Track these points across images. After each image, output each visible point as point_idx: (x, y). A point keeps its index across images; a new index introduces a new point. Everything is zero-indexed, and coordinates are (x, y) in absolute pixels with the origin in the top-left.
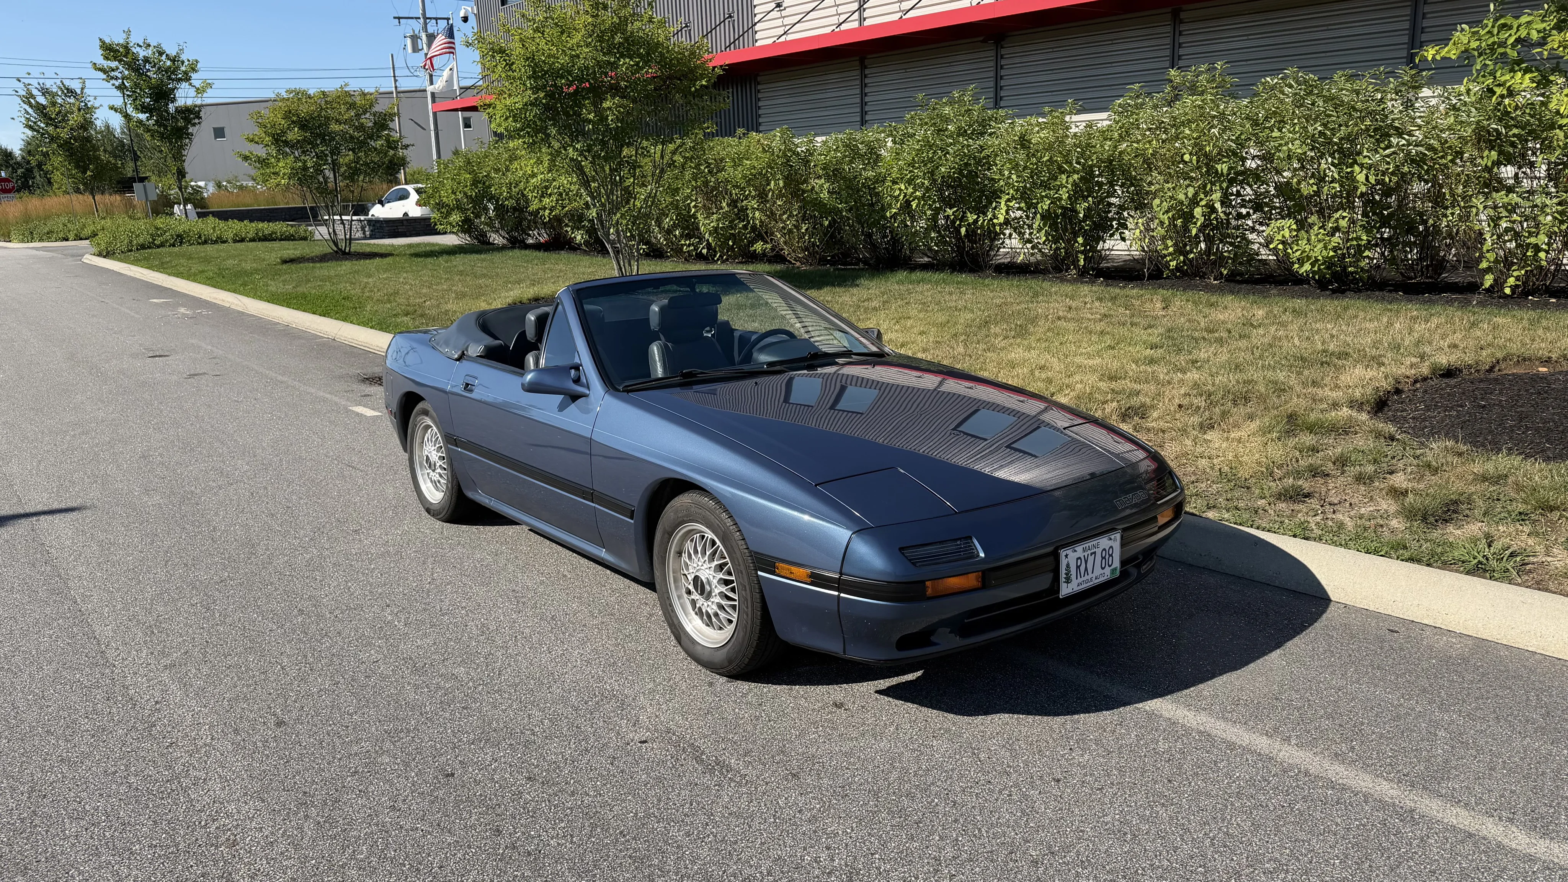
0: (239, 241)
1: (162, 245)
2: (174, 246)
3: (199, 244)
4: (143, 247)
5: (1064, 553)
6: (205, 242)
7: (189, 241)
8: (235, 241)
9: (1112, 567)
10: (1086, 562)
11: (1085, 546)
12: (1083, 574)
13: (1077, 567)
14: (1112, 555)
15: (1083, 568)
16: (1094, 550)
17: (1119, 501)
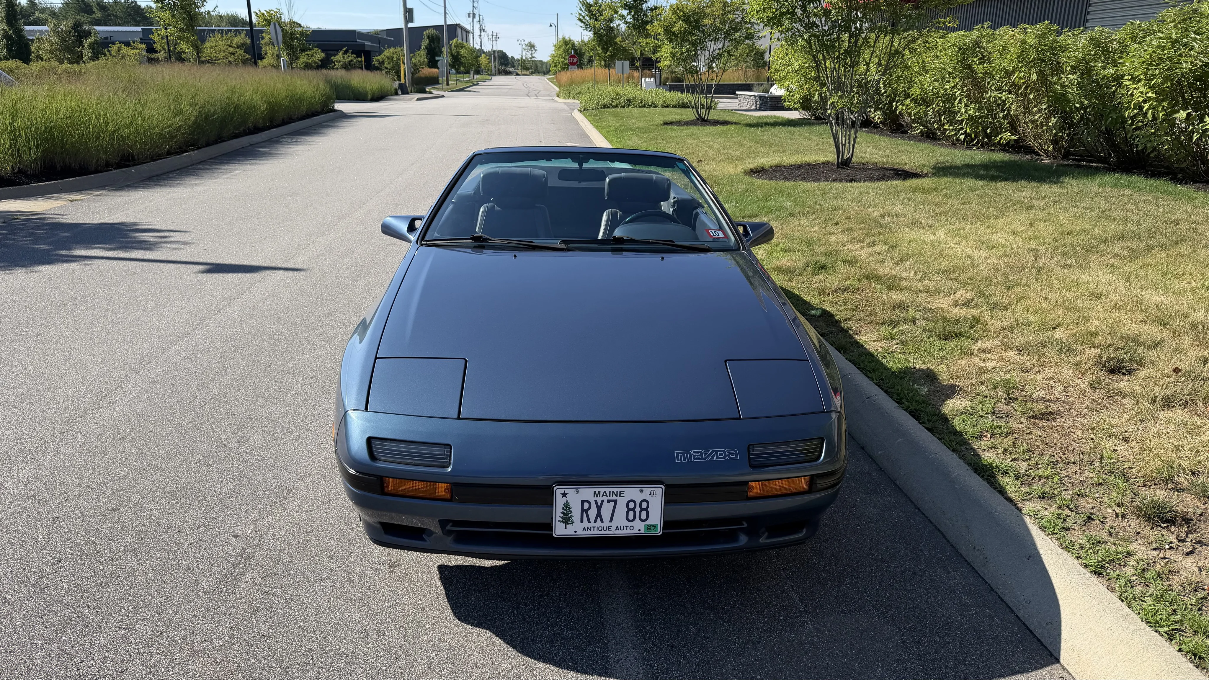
0: (666, 107)
1: (616, 106)
2: (623, 107)
3: (640, 107)
4: (605, 106)
5: (562, 491)
6: (644, 106)
7: (634, 105)
8: (663, 107)
9: (648, 523)
10: (599, 508)
11: (597, 490)
12: (592, 519)
13: (583, 510)
14: (646, 510)
15: (593, 513)
16: (615, 498)
17: (684, 453)
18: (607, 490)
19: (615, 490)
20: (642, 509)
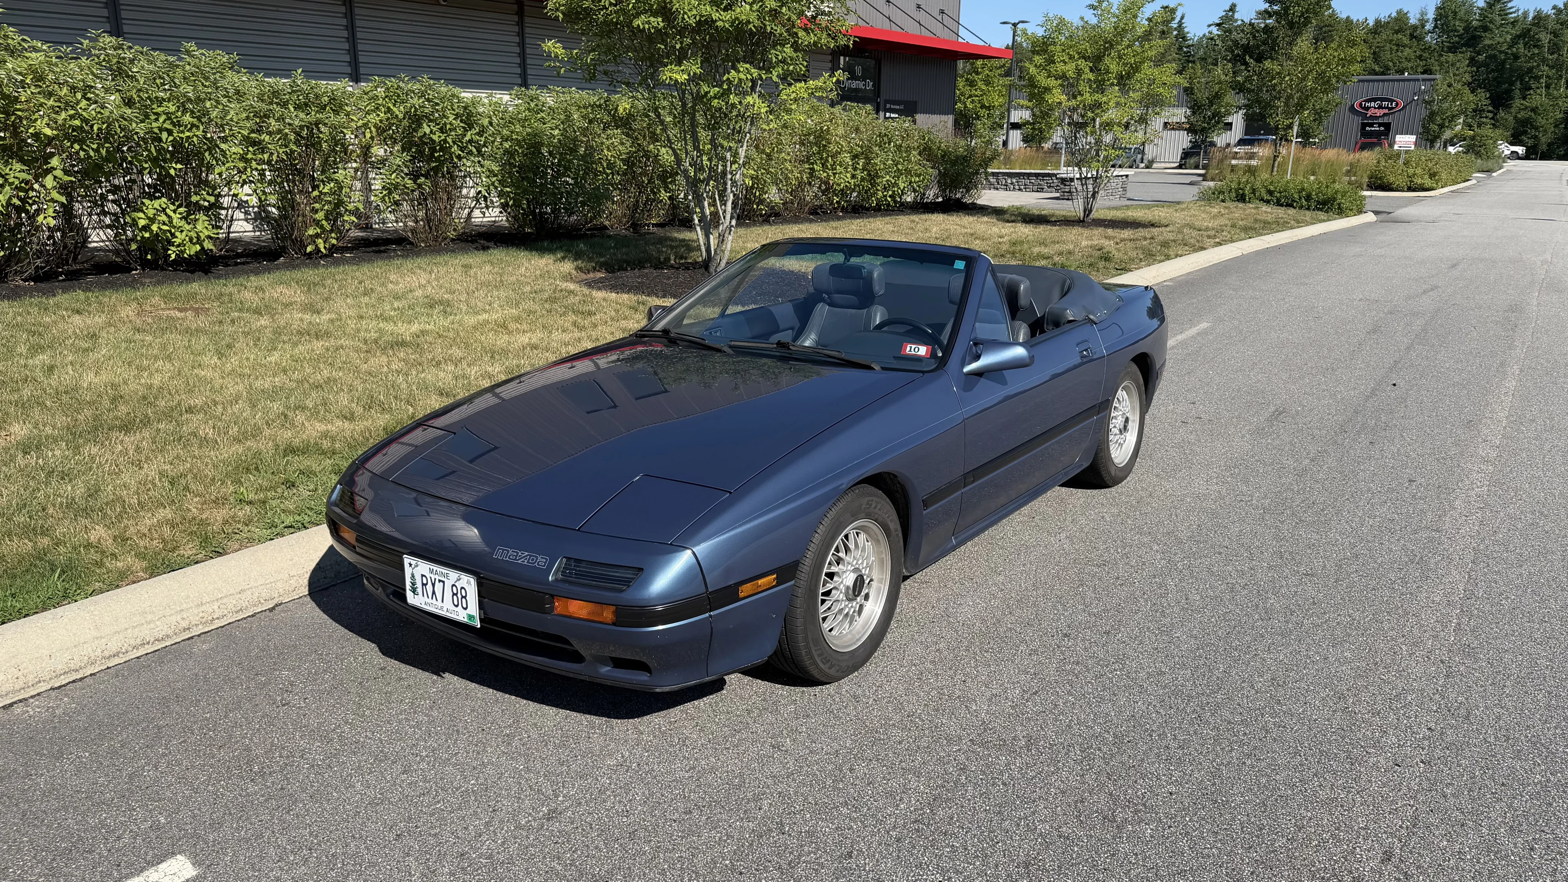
5: (408, 560)
9: (469, 611)
10: (433, 585)
11: (432, 567)
12: (430, 596)
13: (423, 584)
14: (465, 597)
15: (429, 587)
16: (443, 579)
17: (503, 550)
18: (439, 570)
19: (444, 571)
20: (462, 597)
